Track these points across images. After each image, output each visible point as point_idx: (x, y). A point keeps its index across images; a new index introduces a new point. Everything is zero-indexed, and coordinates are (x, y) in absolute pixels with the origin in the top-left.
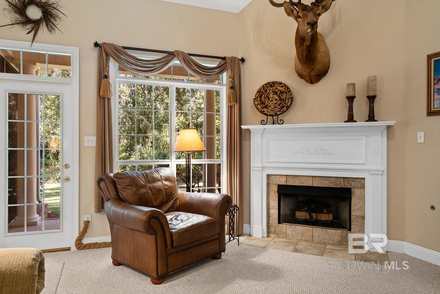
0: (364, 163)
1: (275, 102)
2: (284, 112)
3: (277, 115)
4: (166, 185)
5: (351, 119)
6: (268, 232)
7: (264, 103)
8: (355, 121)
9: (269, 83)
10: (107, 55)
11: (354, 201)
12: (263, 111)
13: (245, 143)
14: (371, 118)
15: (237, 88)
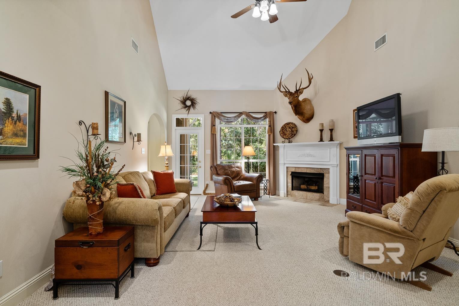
0: (329, 161)
1: (289, 132)
2: (293, 137)
3: (289, 138)
4: (237, 170)
5: (321, 140)
6: (287, 195)
7: (284, 133)
8: (324, 141)
9: (287, 123)
10: (215, 116)
11: (325, 179)
12: (283, 137)
13: (276, 152)
14: (331, 139)
15: (272, 126)
